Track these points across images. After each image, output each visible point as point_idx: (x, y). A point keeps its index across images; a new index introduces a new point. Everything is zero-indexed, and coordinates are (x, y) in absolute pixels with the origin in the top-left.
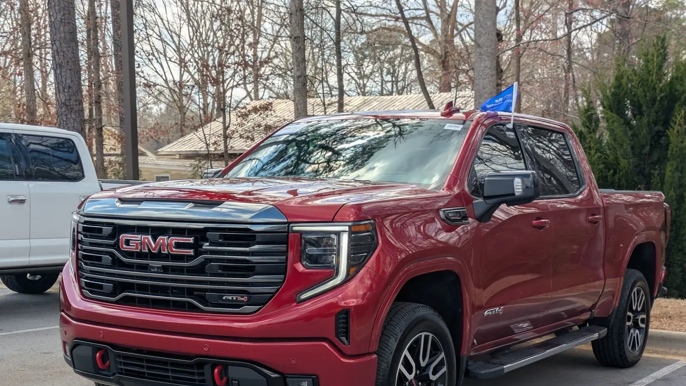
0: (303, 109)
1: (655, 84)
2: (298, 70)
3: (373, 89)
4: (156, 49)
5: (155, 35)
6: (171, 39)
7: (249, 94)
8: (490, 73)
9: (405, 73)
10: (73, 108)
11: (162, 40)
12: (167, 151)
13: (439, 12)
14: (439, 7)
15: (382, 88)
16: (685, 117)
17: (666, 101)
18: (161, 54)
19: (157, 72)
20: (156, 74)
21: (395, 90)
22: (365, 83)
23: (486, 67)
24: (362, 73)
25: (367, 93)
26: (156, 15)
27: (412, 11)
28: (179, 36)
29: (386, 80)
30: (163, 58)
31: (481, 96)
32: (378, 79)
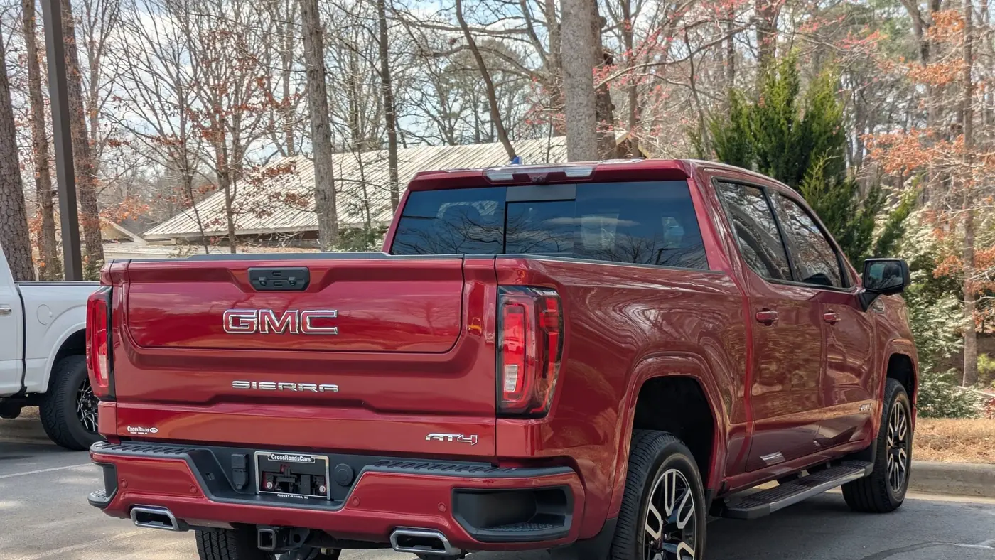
0: (326, 170)
1: (782, 125)
2: (317, 117)
3: (464, 134)
4: (145, 86)
5: (141, 65)
6: (165, 71)
7: (280, 147)
8: (587, 112)
9: (509, 110)
10: (6, 180)
11: (153, 73)
12: (157, 235)
13: (546, 21)
14: (546, 14)
15: (478, 131)
16: (824, 169)
17: (798, 148)
18: (153, 92)
19: (147, 119)
20: (146, 121)
21: (496, 133)
22: (452, 124)
23: (581, 104)
24: (448, 109)
25: (456, 139)
26: (142, 37)
27: (507, 20)
28: (177, 66)
29: (482, 119)
30: (155, 98)
31: (576, 145)
32: (472, 119)
